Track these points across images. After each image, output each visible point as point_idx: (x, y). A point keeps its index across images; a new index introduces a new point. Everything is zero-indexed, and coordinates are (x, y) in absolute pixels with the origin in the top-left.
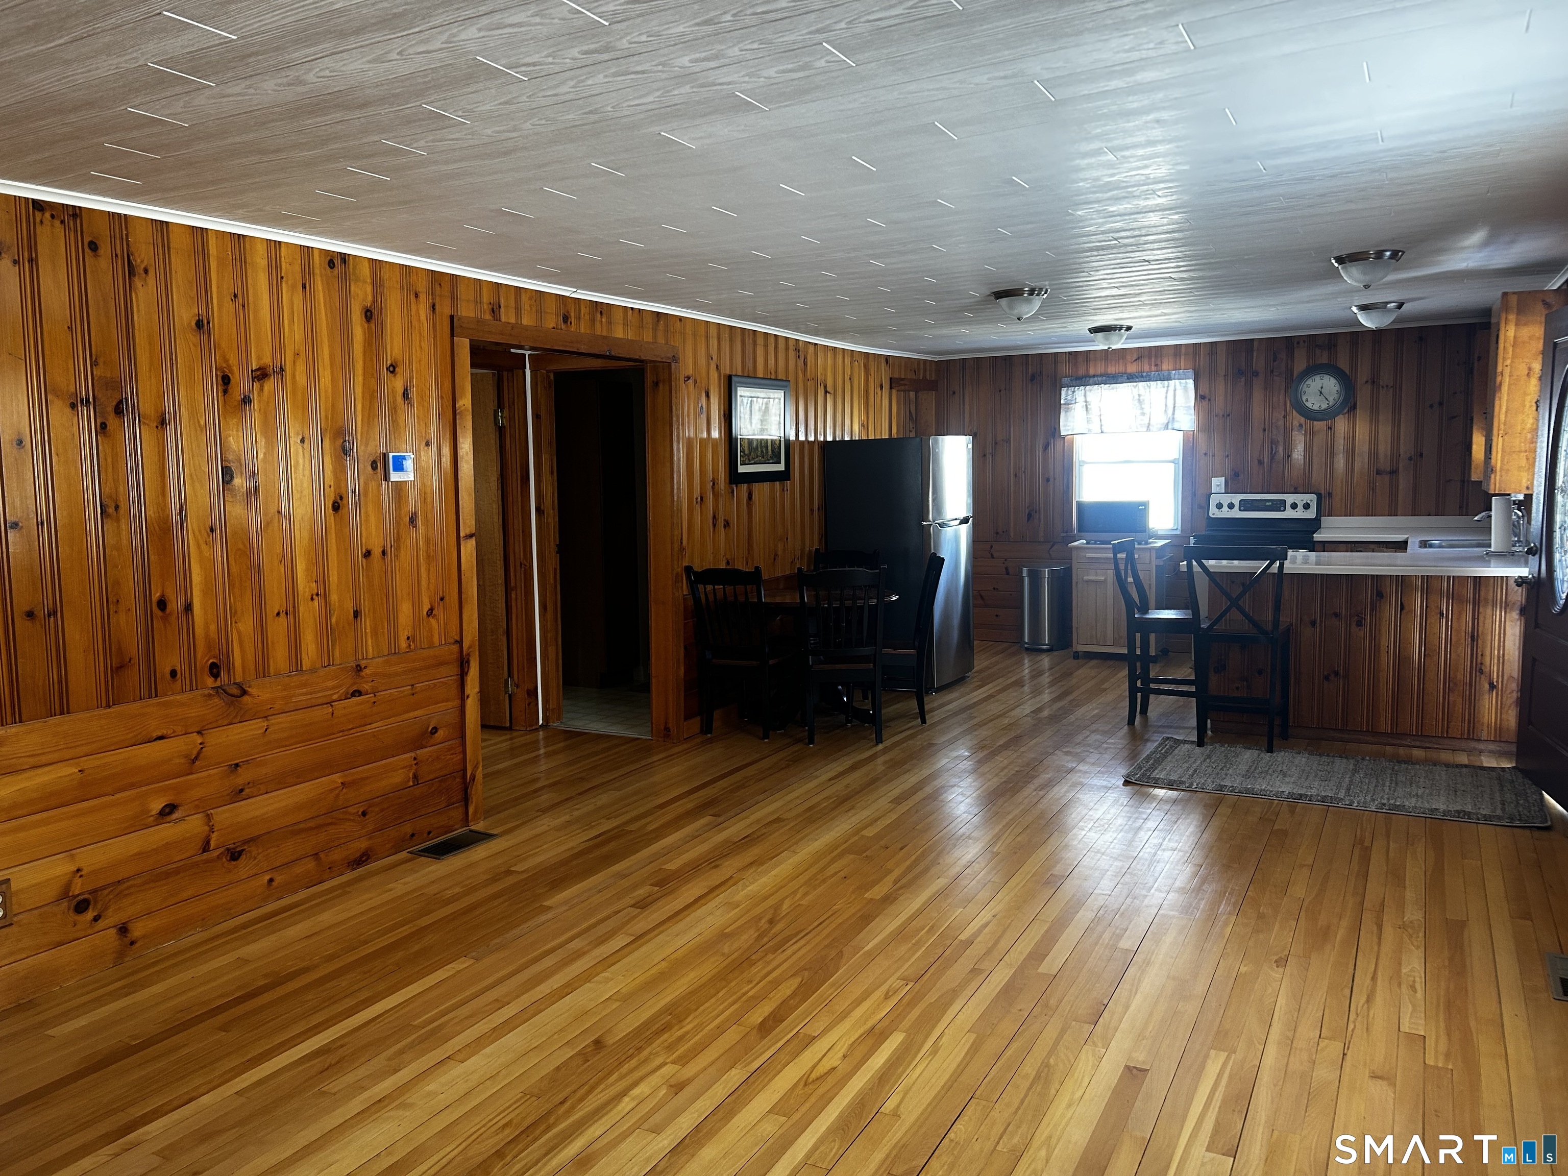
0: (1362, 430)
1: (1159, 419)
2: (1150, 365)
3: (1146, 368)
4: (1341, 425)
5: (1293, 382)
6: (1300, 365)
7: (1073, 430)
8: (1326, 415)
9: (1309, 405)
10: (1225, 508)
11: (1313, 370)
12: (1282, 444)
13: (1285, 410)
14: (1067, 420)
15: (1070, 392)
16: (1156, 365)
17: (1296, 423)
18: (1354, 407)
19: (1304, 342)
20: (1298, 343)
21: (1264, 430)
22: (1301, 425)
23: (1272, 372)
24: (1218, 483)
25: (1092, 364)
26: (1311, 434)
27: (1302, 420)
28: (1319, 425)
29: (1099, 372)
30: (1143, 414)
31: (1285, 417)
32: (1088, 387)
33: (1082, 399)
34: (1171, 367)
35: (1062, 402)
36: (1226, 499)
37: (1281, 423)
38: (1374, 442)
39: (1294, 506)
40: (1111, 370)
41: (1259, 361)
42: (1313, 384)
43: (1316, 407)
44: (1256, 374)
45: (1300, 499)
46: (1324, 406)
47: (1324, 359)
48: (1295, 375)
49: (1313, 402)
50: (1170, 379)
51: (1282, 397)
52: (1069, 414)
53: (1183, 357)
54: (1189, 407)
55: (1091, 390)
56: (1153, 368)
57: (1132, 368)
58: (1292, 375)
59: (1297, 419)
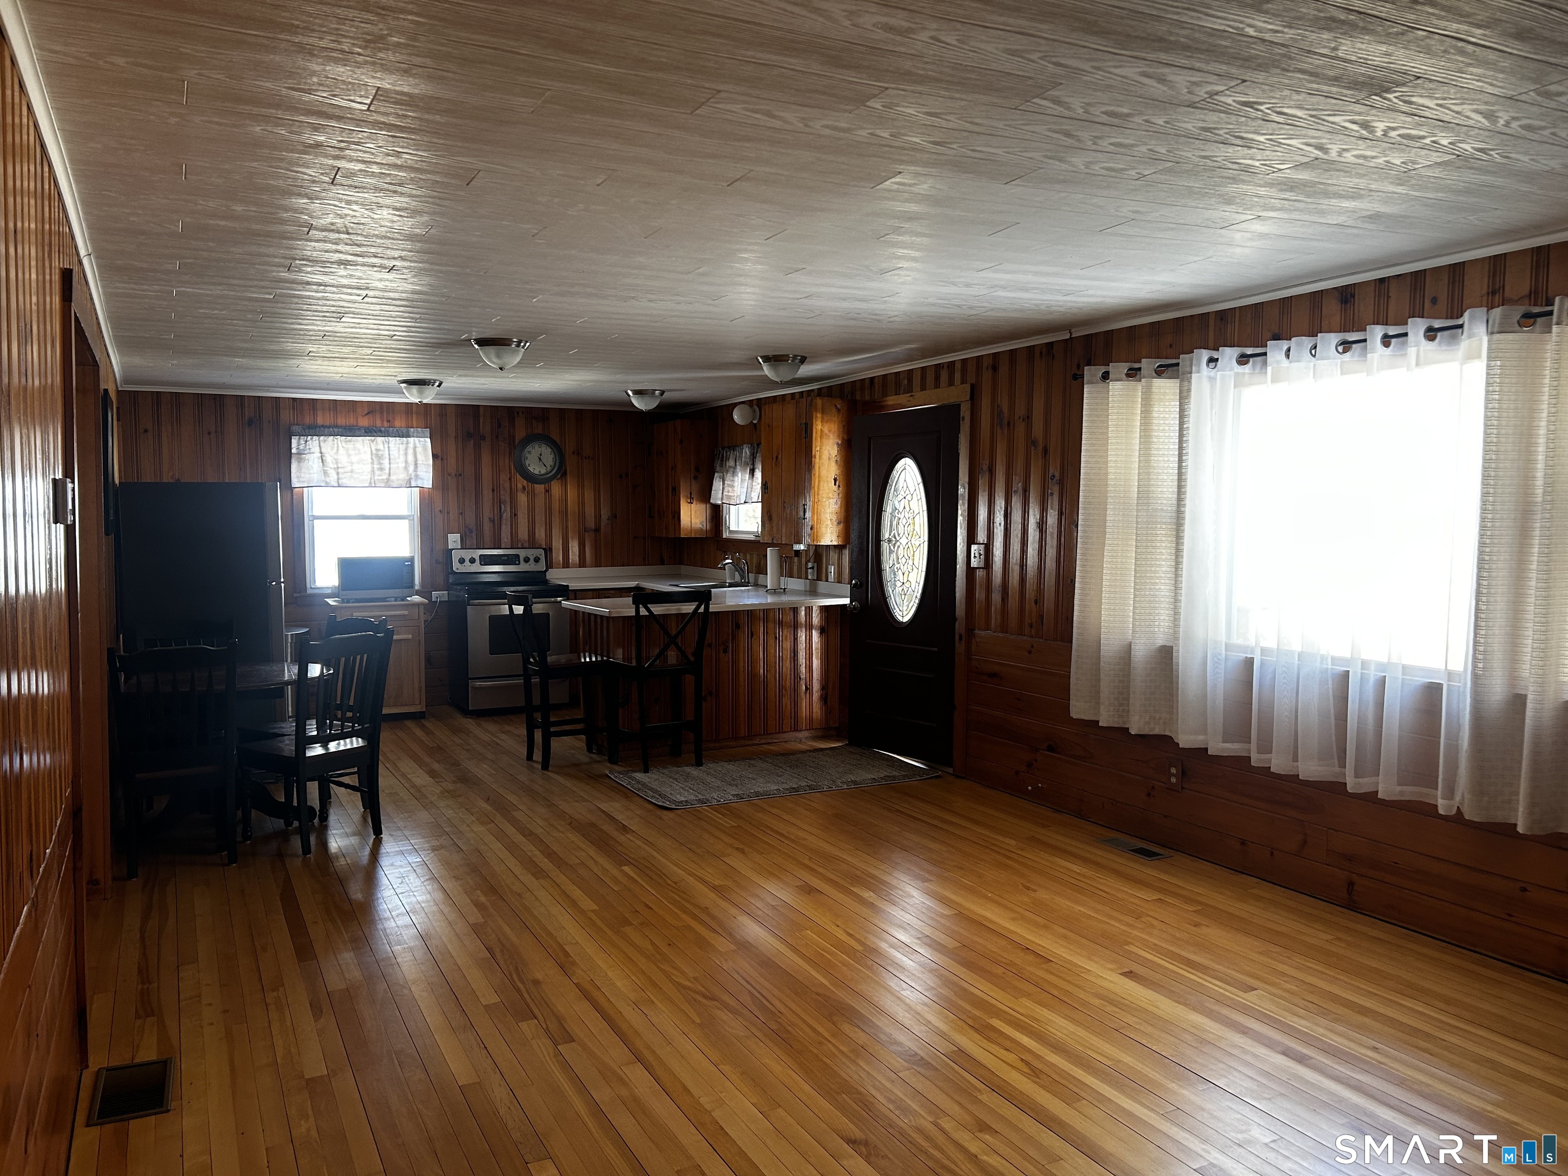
0: (572, 493)
1: (400, 476)
2: (383, 421)
3: (379, 423)
4: (556, 488)
5: (516, 448)
6: (520, 433)
7: (309, 482)
8: (544, 480)
9: (531, 469)
10: (467, 563)
11: (530, 439)
12: (509, 504)
13: (510, 473)
14: (299, 469)
15: (302, 442)
16: (388, 421)
17: (520, 486)
18: (565, 474)
19: (523, 412)
20: (518, 413)
21: (493, 490)
22: (524, 488)
23: (497, 437)
24: (454, 539)
25: (320, 413)
26: (532, 495)
27: (525, 482)
28: (540, 488)
29: (328, 423)
30: (381, 469)
31: (510, 479)
32: (322, 438)
33: (317, 449)
34: (404, 424)
35: (294, 451)
36: (467, 554)
37: (507, 485)
38: (581, 503)
39: (527, 560)
40: (341, 421)
41: (485, 427)
42: (533, 451)
43: (537, 472)
44: (483, 438)
45: (532, 553)
46: (543, 471)
47: (539, 430)
48: (517, 442)
49: (535, 468)
50: (409, 437)
51: (507, 461)
52: (302, 464)
53: (414, 416)
54: (429, 465)
55: (325, 441)
56: (386, 424)
57: (364, 422)
58: (514, 441)
59: (521, 482)
